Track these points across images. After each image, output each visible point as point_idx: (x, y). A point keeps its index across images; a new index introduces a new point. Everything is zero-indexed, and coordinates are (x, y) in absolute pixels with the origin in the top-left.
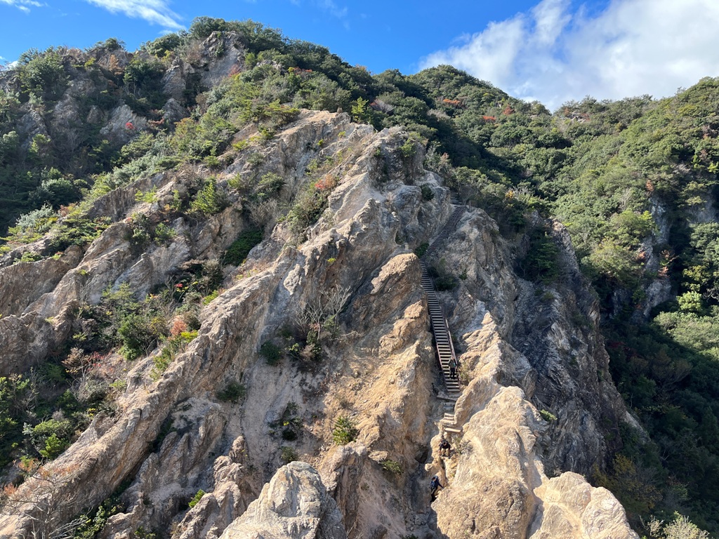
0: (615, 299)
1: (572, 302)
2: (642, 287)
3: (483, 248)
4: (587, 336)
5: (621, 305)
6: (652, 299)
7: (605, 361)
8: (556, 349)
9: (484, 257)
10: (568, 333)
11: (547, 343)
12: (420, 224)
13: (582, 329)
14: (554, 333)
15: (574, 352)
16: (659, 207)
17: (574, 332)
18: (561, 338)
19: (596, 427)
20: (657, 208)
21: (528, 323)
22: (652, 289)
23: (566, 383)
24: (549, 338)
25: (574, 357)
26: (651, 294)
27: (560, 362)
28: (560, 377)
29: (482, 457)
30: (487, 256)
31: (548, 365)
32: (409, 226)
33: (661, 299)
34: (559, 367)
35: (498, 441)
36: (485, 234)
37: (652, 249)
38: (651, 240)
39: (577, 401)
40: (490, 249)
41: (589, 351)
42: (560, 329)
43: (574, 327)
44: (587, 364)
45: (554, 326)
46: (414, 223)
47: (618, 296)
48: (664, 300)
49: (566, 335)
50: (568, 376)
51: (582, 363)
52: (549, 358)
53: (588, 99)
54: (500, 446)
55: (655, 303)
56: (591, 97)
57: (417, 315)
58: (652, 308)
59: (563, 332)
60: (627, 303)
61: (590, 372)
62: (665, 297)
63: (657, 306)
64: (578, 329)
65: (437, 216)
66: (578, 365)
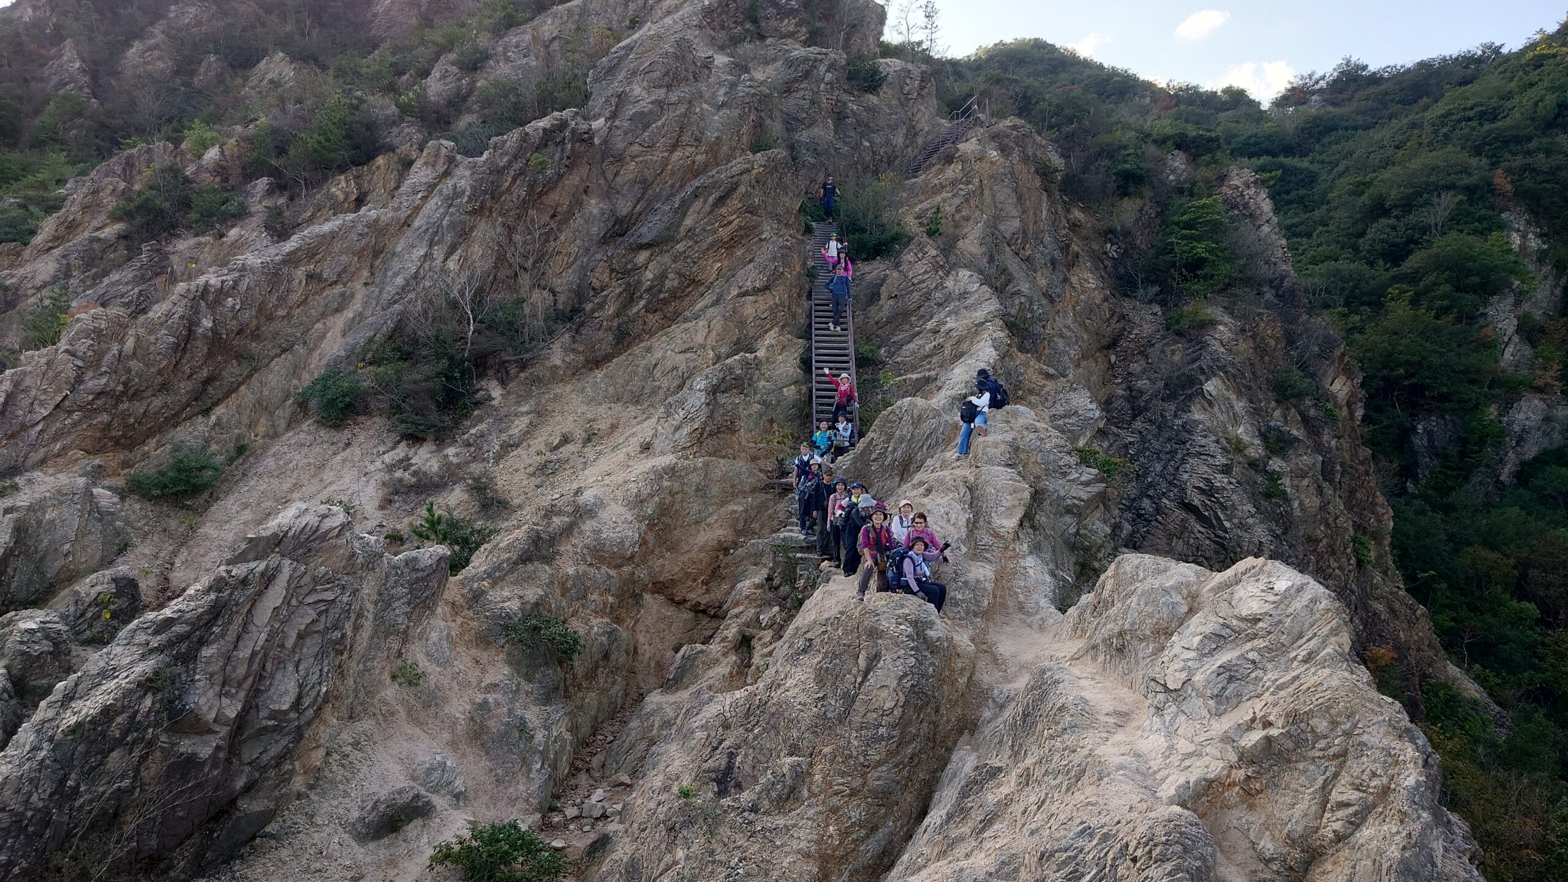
0: (1419, 441)
1: (1273, 343)
2: (1493, 411)
3: (1013, 199)
4: (1318, 434)
5: (1437, 455)
6: (1520, 440)
9: (1017, 223)
10: (1256, 412)
11: (1188, 428)
13: (1302, 413)
14: (1210, 404)
15: (1276, 464)
16: (1531, 236)
17: (1276, 413)
18: (1234, 420)
20: (1524, 237)
22: (1521, 416)
23: (1242, 526)
24: (1197, 414)
25: (1273, 477)
26: (1516, 428)
27: (1226, 470)
28: (1224, 508)
30: (1024, 221)
31: (1186, 476)
33: (1545, 443)
34: (1221, 481)
36: (1019, 167)
37: (1515, 322)
38: (1511, 300)
40: (1037, 209)
41: (1327, 472)
42: (1233, 397)
43: (1277, 401)
44: (1316, 502)
45: (1211, 386)
47: (1429, 434)
48: (1555, 445)
49: (1252, 416)
50: (1249, 507)
51: (1302, 496)
52: (1193, 461)
53: (1347, 65)
55: (1531, 451)
56: (1353, 59)
58: (1523, 464)
59: (1240, 406)
60: (1453, 450)
61: (1328, 526)
62: (1556, 436)
63: (1535, 459)
64: (1288, 409)
66: (1287, 500)
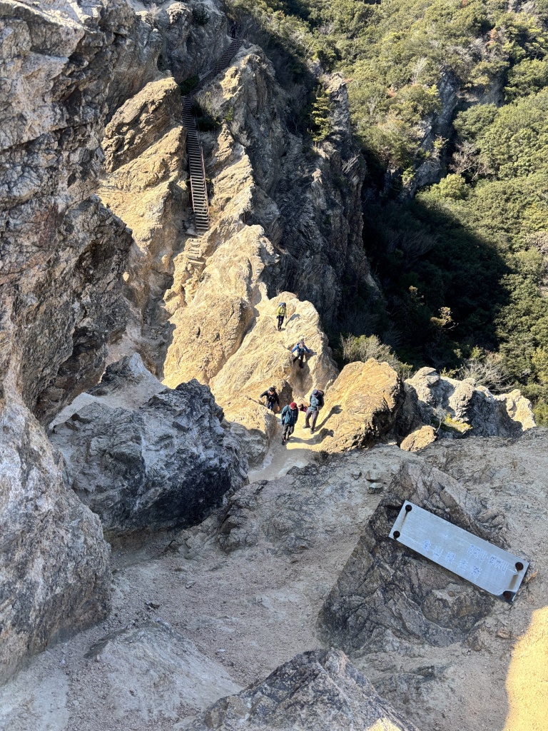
0: (387, 176)
1: (337, 163)
3: (255, 93)
4: (345, 199)
6: (419, 180)
7: (359, 227)
8: (313, 206)
9: (256, 104)
10: (327, 193)
11: (305, 200)
12: (188, 53)
13: (341, 192)
14: (313, 191)
15: (330, 212)
17: (333, 193)
18: (319, 196)
19: (336, 281)
20: (446, 84)
21: (291, 180)
22: (422, 170)
23: (315, 238)
24: (308, 195)
25: (328, 217)
27: (313, 218)
28: (311, 232)
29: (217, 282)
30: (258, 102)
31: (301, 220)
32: (175, 53)
33: (427, 181)
34: (311, 223)
35: (232, 268)
36: (258, 77)
37: (431, 128)
38: (432, 118)
39: (322, 255)
40: (263, 95)
41: (345, 213)
42: (320, 188)
43: (334, 188)
44: (340, 225)
46: (181, 50)
48: (430, 182)
49: (325, 194)
50: (318, 232)
51: (335, 223)
52: (304, 214)
54: (232, 272)
55: (422, 184)
57: (173, 151)
59: (322, 192)
61: (341, 233)
64: (337, 191)
65: (210, 46)
66: (331, 225)
